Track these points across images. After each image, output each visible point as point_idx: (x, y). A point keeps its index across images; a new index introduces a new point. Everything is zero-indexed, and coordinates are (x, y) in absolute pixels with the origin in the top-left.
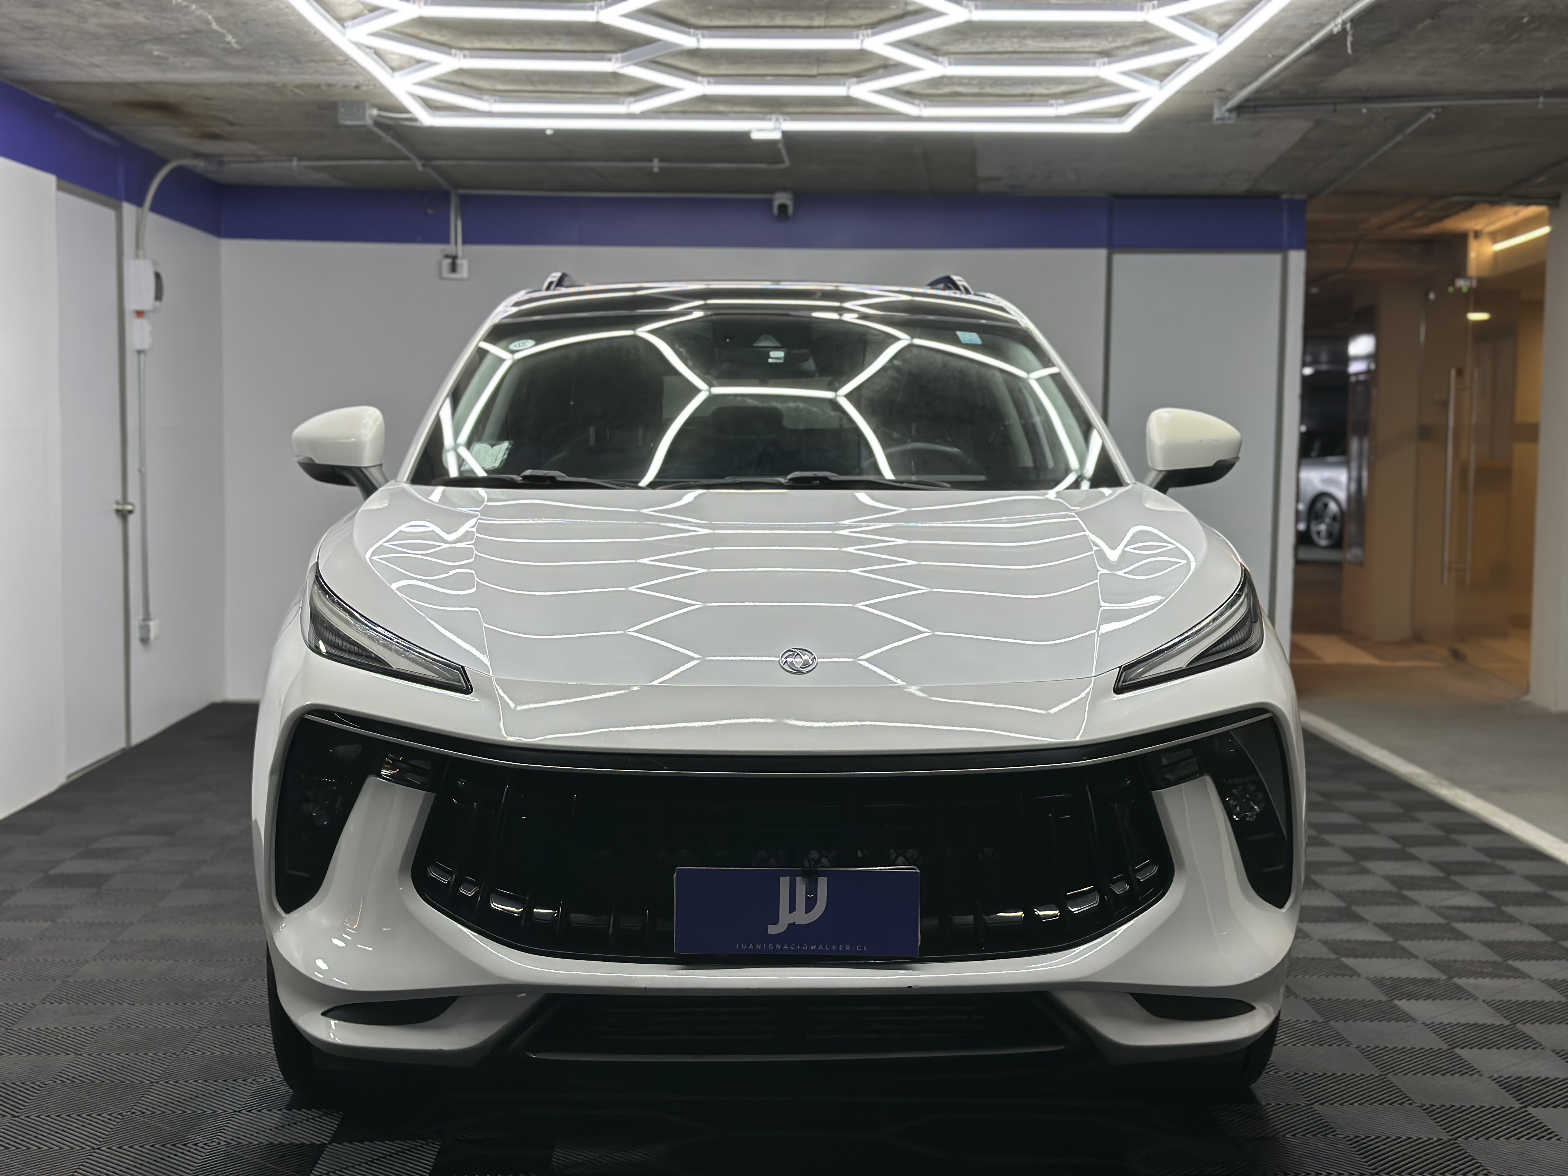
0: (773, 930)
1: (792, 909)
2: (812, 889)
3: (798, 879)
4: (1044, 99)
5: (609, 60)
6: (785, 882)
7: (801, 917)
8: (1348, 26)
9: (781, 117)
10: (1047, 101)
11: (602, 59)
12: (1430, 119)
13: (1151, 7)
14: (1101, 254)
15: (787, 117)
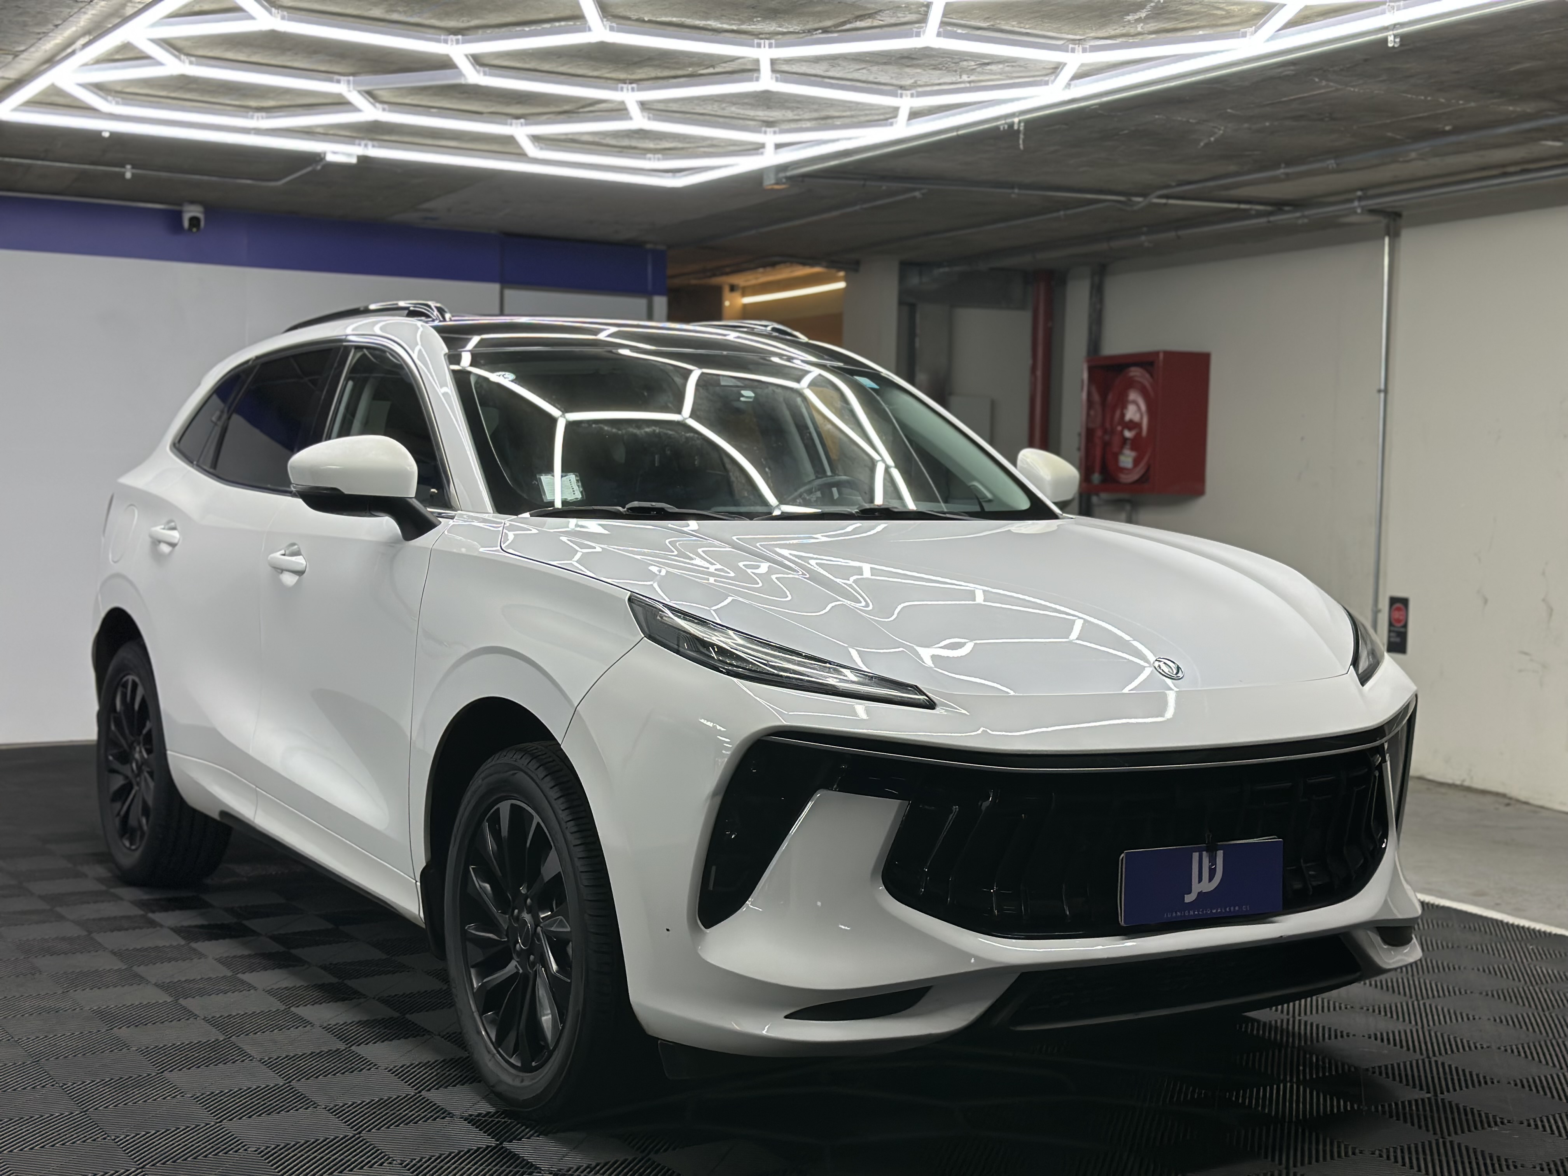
0: (1189, 899)
1: (1200, 880)
2: (1213, 861)
3: (1204, 853)
4: (643, 152)
5: (338, 82)
6: (1196, 855)
7: (1207, 886)
8: (1022, 124)
9: (370, 143)
10: (645, 154)
11: (331, 80)
12: (915, 197)
13: (909, 95)
14: (495, 287)
15: (376, 143)
